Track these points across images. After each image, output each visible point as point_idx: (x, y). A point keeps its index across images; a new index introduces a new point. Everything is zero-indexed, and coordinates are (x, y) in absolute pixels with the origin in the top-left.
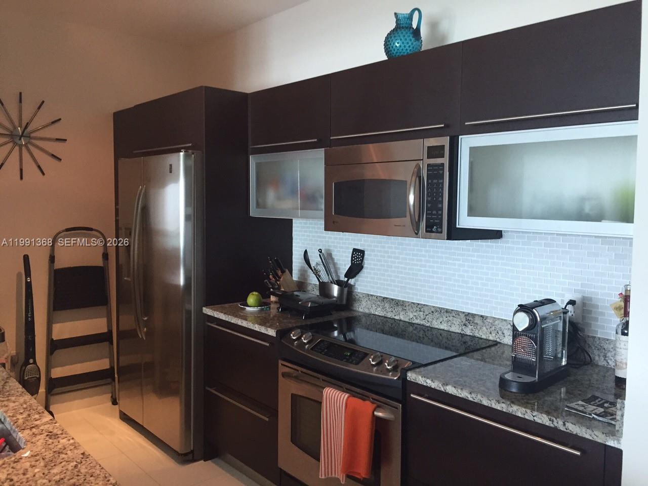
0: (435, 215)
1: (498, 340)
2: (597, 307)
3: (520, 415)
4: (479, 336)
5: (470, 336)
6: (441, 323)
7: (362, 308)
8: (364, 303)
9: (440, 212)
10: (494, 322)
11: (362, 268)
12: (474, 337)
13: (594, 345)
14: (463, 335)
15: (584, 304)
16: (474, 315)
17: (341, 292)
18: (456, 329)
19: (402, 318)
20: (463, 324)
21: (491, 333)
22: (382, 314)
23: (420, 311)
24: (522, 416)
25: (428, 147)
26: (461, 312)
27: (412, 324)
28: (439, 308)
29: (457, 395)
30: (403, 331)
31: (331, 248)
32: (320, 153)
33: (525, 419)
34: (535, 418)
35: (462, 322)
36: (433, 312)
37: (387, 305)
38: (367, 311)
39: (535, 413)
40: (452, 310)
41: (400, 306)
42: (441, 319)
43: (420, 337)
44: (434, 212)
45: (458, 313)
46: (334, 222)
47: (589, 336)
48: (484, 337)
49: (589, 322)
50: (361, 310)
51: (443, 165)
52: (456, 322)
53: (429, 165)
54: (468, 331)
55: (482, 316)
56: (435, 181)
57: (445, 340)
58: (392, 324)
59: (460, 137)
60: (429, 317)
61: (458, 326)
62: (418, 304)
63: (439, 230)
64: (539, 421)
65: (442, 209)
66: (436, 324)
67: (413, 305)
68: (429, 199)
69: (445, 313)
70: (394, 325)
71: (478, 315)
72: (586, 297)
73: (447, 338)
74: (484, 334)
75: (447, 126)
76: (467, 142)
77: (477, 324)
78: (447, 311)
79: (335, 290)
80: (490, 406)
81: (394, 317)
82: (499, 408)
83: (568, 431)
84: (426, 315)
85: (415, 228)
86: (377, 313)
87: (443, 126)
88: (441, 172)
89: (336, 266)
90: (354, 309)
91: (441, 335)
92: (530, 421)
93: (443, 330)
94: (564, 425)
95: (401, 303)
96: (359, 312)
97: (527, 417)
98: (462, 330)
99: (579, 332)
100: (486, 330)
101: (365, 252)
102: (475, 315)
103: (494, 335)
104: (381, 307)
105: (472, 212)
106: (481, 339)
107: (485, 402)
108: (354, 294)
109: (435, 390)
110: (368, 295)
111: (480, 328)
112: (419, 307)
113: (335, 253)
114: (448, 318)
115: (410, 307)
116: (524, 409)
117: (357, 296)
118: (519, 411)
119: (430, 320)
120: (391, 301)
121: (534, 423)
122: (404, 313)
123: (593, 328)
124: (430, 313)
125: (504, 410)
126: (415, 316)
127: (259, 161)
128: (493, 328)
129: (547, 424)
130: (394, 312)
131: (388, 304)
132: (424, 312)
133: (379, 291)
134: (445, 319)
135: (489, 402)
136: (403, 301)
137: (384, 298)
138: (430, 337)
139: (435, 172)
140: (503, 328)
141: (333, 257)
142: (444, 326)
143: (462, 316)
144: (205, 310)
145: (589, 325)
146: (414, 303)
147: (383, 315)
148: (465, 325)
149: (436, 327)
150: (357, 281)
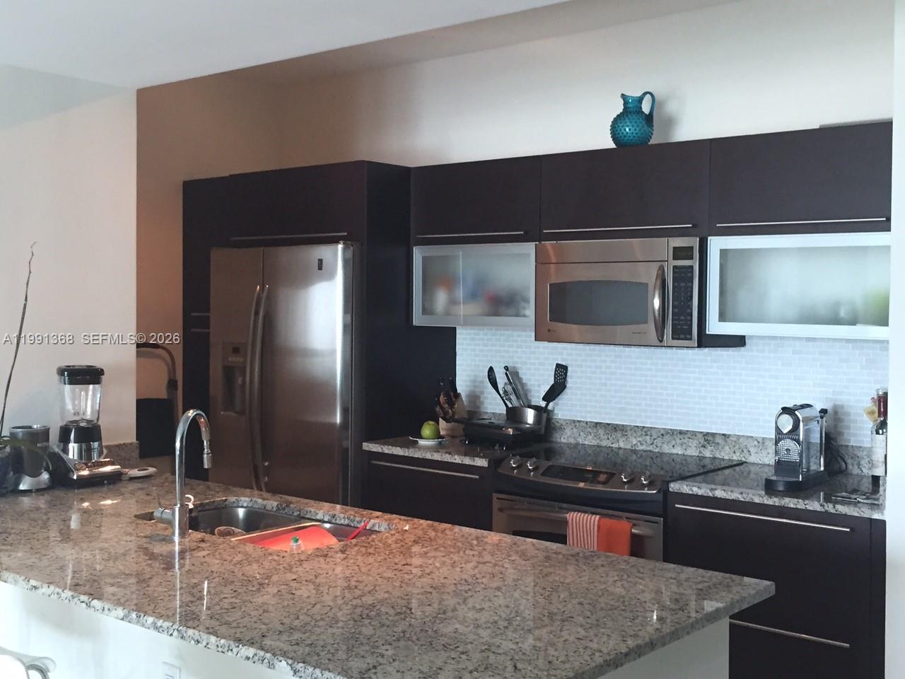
0: (682, 320)
1: (743, 459)
2: (848, 414)
3: (792, 506)
4: (720, 457)
5: (710, 458)
6: (673, 446)
7: (564, 438)
8: (568, 432)
9: (689, 318)
10: (739, 439)
11: (565, 387)
12: (715, 458)
13: (847, 454)
14: (701, 458)
15: (836, 413)
16: (713, 435)
17: (538, 419)
18: (693, 451)
19: (622, 445)
20: (700, 446)
21: (734, 452)
22: (594, 442)
23: (646, 435)
24: (795, 507)
25: (674, 248)
26: (698, 432)
27: (634, 452)
28: (671, 430)
29: (727, 498)
30: (623, 460)
31: (519, 366)
32: (529, 248)
33: (797, 508)
34: (807, 506)
35: (700, 443)
36: (663, 435)
37: (601, 432)
38: (572, 441)
39: (807, 502)
40: (688, 431)
41: (619, 432)
42: (673, 443)
43: (647, 466)
44: (682, 318)
45: (694, 434)
46: (549, 330)
47: (842, 446)
48: (726, 457)
49: (842, 430)
50: (563, 440)
51: (692, 267)
52: (692, 443)
53: (675, 267)
54: (707, 453)
55: (723, 435)
56: (682, 284)
57: (678, 467)
58: (608, 454)
59: (709, 238)
60: (658, 441)
61: (694, 448)
62: (644, 427)
63: (688, 336)
64: (811, 508)
65: (691, 315)
66: (667, 449)
67: (636, 428)
68: (676, 303)
69: (679, 435)
70: (611, 455)
71: (719, 434)
72: (838, 405)
73: (682, 464)
74: (726, 454)
75: (694, 226)
76: (716, 244)
77: (718, 444)
78: (681, 432)
79: (530, 415)
80: (762, 502)
81: (611, 446)
82: (771, 503)
83: (838, 512)
84: (654, 439)
85: (659, 334)
86: (586, 443)
87: (690, 226)
88: (689, 275)
89: (525, 388)
90: (554, 440)
91: (673, 460)
92: (803, 509)
93: (677, 454)
94: (834, 507)
95: (621, 428)
96: (560, 443)
97: (799, 507)
98: (700, 452)
99: (832, 442)
100: (728, 450)
101: (569, 368)
102: (716, 434)
103: (738, 454)
104: (593, 435)
105: (723, 317)
106: (723, 460)
107: (757, 500)
108: (553, 421)
109: (702, 496)
110: (574, 421)
111: (722, 448)
112: (645, 431)
113: (524, 371)
114: (683, 440)
115: (633, 430)
116: (796, 500)
117: (557, 424)
118: (791, 503)
119: (659, 444)
120: (607, 426)
121: (806, 511)
122: (625, 440)
123: (846, 436)
124: (658, 437)
125: (776, 504)
126: (640, 441)
127: (427, 255)
128: (737, 447)
129: (818, 510)
130: (611, 439)
131: (603, 431)
132: (651, 436)
133: (588, 415)
134: (678, 441)
135: (761, 499)
136: (623, 425)
137: (597, 423)
138: (659, 465)
139: (683, 276)
140: (748, 445)
141: (520, 376)
142: (678, 450)
143: (700, 436)
144: (367, 446)
145: (841, 434)
146: (637, 427)
147: (596, 444)
148: (704, 446)
149: (667, 451)
150: (557, 404)
